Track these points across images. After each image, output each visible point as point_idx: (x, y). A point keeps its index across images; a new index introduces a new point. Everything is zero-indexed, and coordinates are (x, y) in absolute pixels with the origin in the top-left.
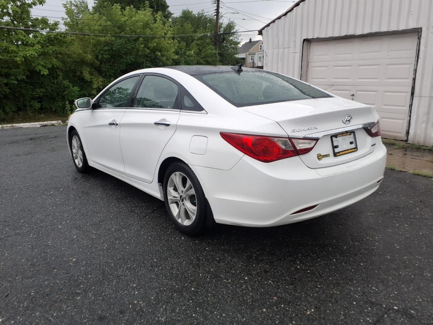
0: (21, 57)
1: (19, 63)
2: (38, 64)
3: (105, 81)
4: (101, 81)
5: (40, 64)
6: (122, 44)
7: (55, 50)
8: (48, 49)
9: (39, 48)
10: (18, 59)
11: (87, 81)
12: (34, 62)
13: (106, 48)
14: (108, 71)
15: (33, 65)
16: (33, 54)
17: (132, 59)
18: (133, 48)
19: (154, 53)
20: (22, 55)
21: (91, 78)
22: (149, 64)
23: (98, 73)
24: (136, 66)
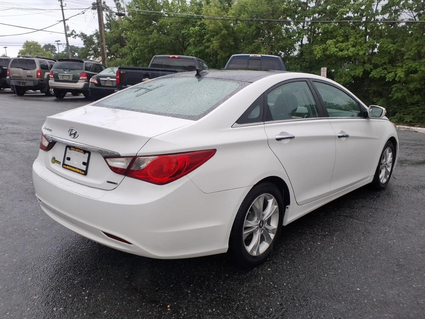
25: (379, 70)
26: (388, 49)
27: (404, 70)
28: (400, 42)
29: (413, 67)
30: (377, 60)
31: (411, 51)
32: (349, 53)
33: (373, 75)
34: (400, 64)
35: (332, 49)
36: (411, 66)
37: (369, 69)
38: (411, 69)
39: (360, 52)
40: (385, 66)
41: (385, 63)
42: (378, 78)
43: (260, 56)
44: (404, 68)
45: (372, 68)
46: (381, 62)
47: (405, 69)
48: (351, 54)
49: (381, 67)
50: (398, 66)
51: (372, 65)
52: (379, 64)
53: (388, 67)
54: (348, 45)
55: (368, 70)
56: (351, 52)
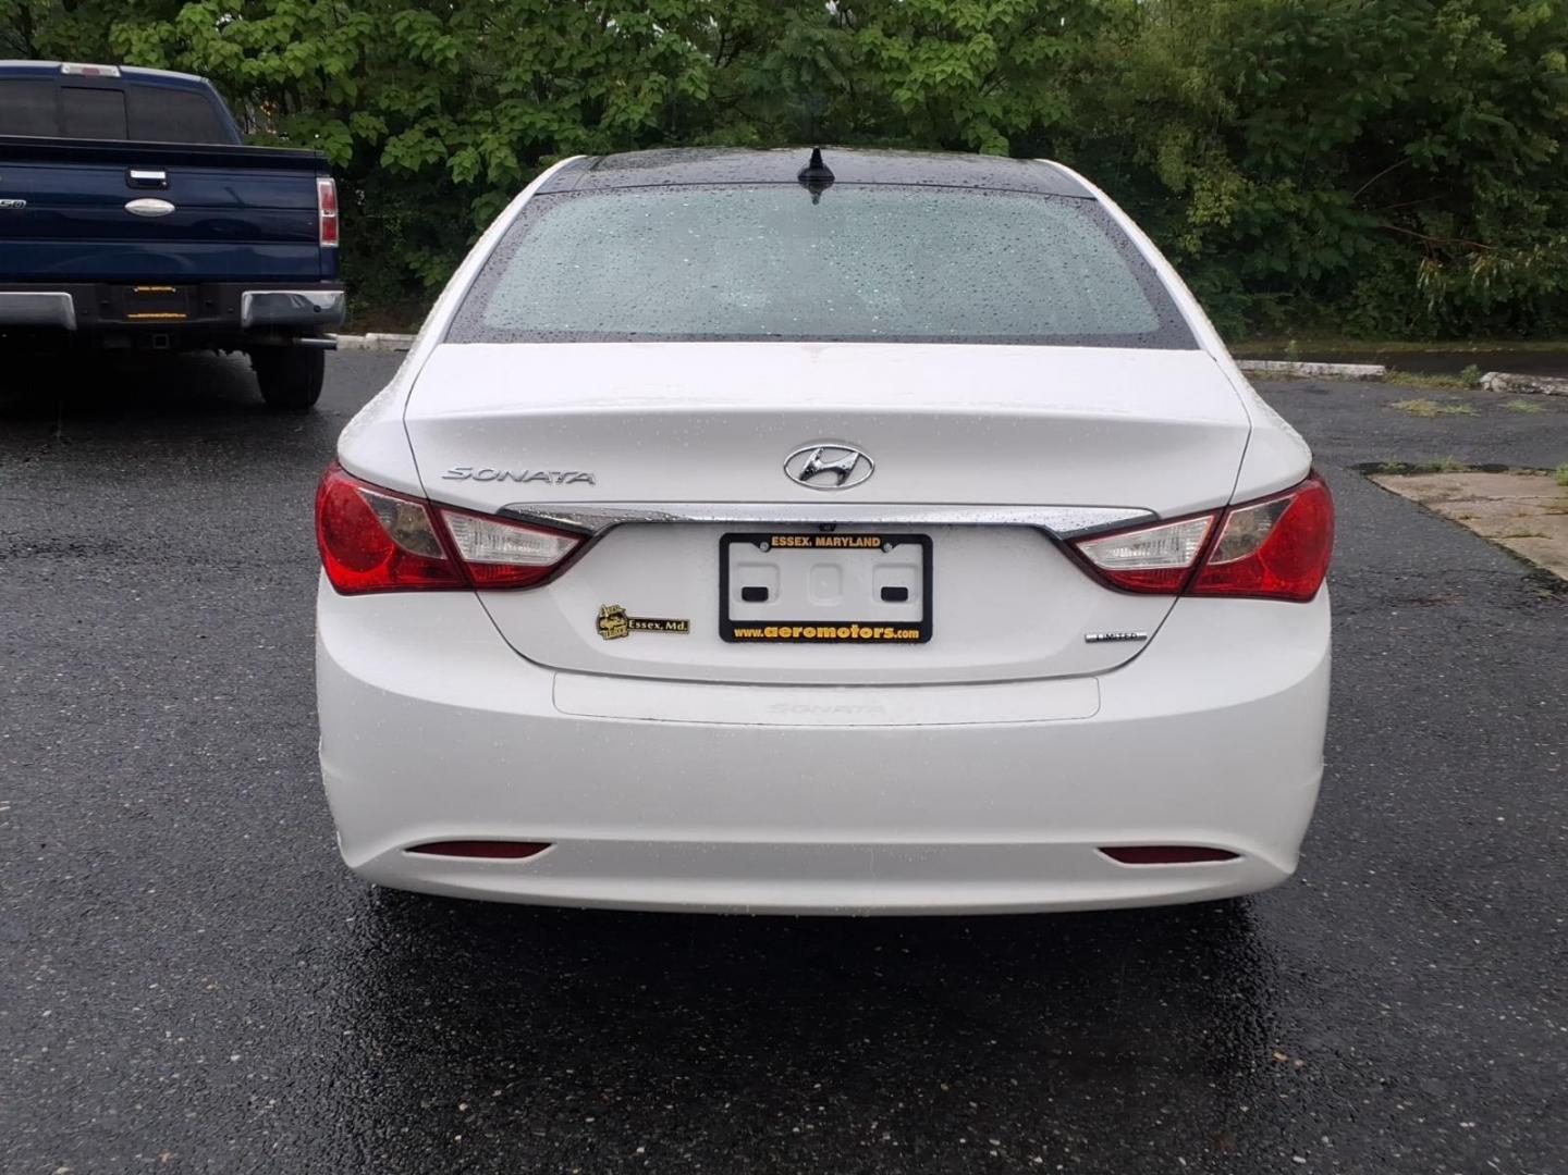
0: (915, 88)
1: (906, 110)
2: (976, 116)
3: (1248, 191)
4: (1232, 194)
5: (984, 113)
6: (1365, 16)
7: (1057, 52)
8: (1029, 50)
9: (986, 48)
10: (903, 95)
11: (1165, 191)
12: (962, 108)
13: (1279, 39)
14: (1274, 146)
15: (958, 118)
16: (959, 71)
17: (1399, 90)
18: (1417, 37)
19: (1535, 58)
20: (920, 80)
21: (1189, 181)
22: (1490, 113)
23: (1228, 155)
24: (1424, 123)
25: (413, 135)
26: (434, 56)
27: (505, 139)
28: (469, 27)
29: (538, 126)
30: (396, 97)
31: (518, 65)
32: (291, 67)
33: (397, 157)
34: (485, 116)
35: (212, 46)
36: (532, 124)
37: (373, 135)
38: (532, 133)
39: (326, 62)
40: (432, 124)
41: (428, 111)
42: (416, 169)
43: (118, 74)
44: (505, 129)
45: (385, 130)
46: (413, 104)
47: (509, 133)
48: (298, 70)
49: (417, 126)
50: (480, 123)
51: (382, 118)
52: (406, 114)
53: (442, 126)
54: (275, 30)
55: (368, 136)
56: (296, 59)
